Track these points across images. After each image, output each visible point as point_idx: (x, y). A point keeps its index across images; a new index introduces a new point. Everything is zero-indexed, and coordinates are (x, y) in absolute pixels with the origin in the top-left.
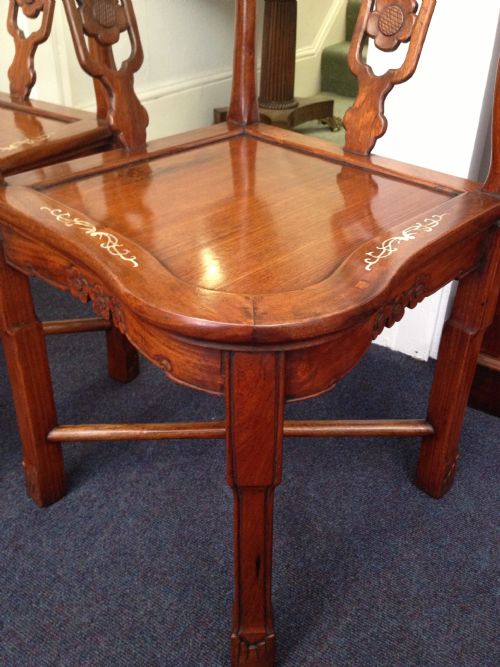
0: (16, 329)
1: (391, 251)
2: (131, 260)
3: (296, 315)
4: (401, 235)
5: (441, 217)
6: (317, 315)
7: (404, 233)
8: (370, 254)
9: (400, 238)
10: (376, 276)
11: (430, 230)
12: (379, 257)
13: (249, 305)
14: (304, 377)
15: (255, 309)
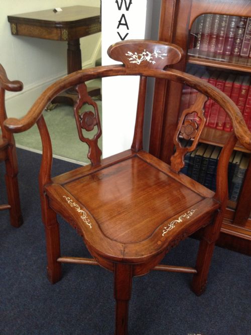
0: (50, 227)
1: (172, 227)
2: (90, 225)
3: (136, 255)
4: (178, 220)
5: (194, 211)
6: (143, 255)
7: (179, 218)
8: (165, 228)
9: (177, 221)
10: (165, 239)
11: (189, 217)
12: (168, 230)
13: (122, 249)
14: (139, 270)
15: (124, 251)
